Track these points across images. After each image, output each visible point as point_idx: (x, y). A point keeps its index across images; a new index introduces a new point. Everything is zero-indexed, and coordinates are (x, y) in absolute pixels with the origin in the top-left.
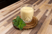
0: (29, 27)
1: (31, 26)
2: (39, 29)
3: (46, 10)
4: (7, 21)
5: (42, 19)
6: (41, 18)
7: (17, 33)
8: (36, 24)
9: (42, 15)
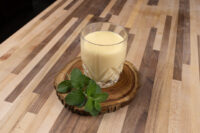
0: (119, 102)
1: (125, 96)
2: (149, 101)
3: (149, 30)
4: (34, 91)
5: (147, 66)
6: (143, 60)
7: (85, 129)
8: (136, 85)
9: (143, 49)
